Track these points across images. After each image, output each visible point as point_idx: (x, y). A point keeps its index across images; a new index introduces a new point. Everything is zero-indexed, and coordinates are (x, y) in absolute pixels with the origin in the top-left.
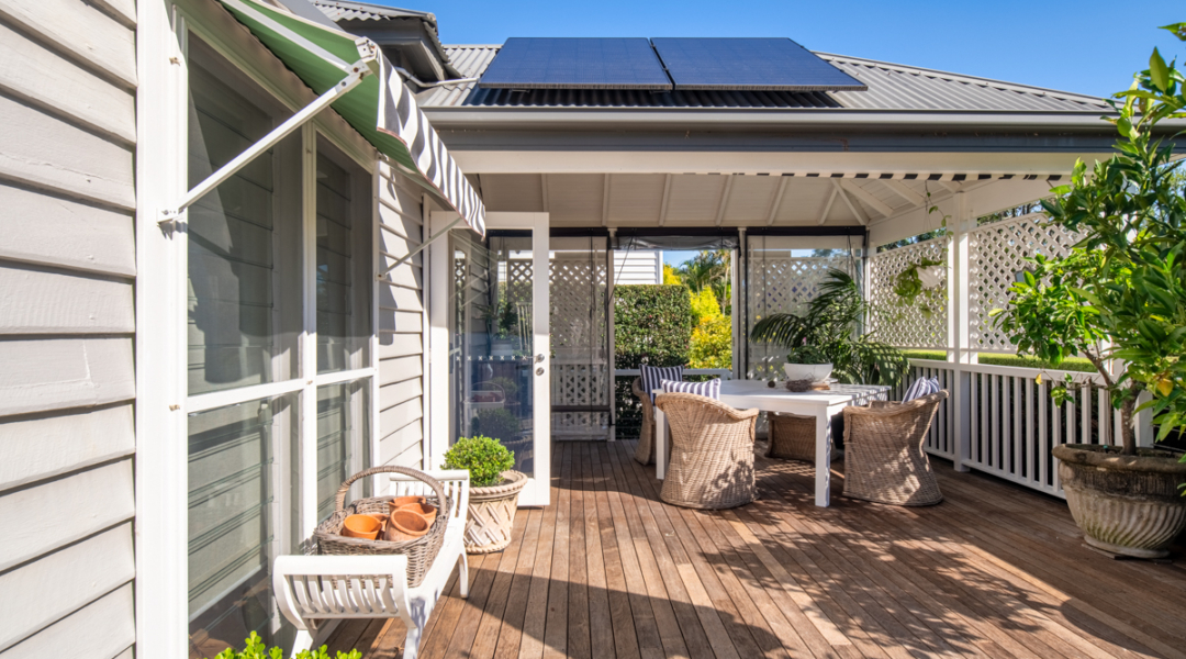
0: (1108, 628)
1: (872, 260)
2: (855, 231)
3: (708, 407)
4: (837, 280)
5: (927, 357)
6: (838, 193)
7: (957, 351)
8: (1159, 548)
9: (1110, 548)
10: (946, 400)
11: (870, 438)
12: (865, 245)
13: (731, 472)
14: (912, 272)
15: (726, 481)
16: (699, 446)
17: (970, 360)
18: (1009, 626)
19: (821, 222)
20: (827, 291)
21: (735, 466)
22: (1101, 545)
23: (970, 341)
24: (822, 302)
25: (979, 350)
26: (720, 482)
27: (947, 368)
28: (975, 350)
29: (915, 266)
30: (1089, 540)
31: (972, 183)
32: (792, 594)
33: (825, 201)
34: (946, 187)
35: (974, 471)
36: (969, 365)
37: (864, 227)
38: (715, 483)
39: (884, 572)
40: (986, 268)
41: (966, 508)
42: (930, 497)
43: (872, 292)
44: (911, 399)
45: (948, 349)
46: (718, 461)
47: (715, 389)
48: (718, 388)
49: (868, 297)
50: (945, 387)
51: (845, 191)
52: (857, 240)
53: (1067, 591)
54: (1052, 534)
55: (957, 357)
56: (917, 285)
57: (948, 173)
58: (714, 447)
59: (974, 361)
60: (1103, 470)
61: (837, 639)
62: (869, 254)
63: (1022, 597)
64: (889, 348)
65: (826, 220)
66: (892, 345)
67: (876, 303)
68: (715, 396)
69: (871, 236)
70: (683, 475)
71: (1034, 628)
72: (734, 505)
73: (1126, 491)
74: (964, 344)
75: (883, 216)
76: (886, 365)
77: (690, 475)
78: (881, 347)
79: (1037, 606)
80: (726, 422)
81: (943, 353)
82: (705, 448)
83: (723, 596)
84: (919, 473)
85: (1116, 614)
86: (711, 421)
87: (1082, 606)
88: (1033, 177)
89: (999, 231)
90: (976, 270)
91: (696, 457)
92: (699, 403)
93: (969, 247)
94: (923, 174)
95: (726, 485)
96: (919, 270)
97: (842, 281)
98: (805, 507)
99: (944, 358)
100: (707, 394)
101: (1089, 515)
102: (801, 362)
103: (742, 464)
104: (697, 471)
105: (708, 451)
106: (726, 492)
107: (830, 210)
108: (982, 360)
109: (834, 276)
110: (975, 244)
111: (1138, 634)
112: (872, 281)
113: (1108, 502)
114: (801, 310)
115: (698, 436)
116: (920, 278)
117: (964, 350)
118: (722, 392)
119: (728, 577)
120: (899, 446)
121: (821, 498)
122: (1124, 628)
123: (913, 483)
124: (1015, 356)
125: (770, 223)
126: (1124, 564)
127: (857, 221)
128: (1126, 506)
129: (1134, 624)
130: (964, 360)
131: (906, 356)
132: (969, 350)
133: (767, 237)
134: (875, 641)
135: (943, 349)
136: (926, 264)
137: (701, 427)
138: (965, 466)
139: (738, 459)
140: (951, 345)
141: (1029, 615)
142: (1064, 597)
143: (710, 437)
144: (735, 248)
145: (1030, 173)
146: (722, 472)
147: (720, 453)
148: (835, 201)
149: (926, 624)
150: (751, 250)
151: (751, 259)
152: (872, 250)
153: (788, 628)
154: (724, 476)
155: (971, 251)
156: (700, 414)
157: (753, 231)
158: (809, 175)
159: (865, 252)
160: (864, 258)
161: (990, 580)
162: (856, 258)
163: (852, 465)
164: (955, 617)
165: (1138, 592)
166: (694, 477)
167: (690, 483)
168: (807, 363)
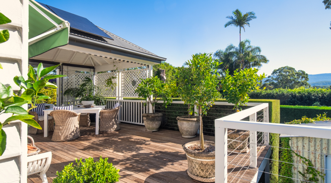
0: (157, 141)
1: (96, 75)
2: (92, 68)
3: (69, 113)
4: (87, 80)
5: (110, 99)
6: (89, 58)
7: (119, 97)
8: (157, 129)
9: (151, 130)
10: (121, 107)
11: (106, 117)
12: (94, 71)
13: (74, 131)
14: (110, 79)
15: (74, 133)
16: (66, 124)
17: (121, 99)
18: (146, 145)
19: (83, 64)
20: (84, 82)
21: (75, 129)
22: (150, 130)
23: (122, 95)
24: (84, 85)
25: (124, 97)
26: (72, 134)
27: (116, 101)
28: (123, 97)
29: (111, 78)
30: (148, 130)
31: (121, 61)
32: (108, 151)
33: (85, 59)
34: (117, 61)
35: (122, 123)
36: (121, 100)
37: (94, 67)
38: (71, 134)
39: (120, 142)
40: (125, 80)
41: (125, 129)
42: (119, 128)
43: (96, 83)
44: (115, 108)
45: (116, 97)
46: (72, 127)
47: (71, 108)
48: (72, 107)
49: (95, 84)
50: (121, 105)
51: (91, 57)
52: (92, 70)
53: (150, 138)
54: (141, 131)
55: (119, 98)
56: (111, 82)
57: (118, 59)
58: (70, 124)
59: (122, 99)
60: (151, 117)
61: (122, 154)
62: (95, 74)
63: (144, 140)
64: (103, 97)
65: (85, 64)
66: (103, 96)
67: (97, 86)
68: (71, 110)
69: (96, 69)
70: (61, 133)
71: (149, 144)
72: (76, 138)
73: (154, 120)
74: (120, 95)
75: (100, 65)
76: (103, 101)
77: (63, 133)
78: (101, 97)
79: (148, 141)
80: (74, 117)
81: (115, 98)
82: (68, 124)
83: (93, 155)
84: (116, 124)
85: (157, 139)
86: (70, 117)
87: (152, 139)
88: (139, 64)
89: (128, 72)
90: (123, 80)
91: (65, 127)
92: (67, 112)
93: (121, 75)
94: (113, 58)
95: (74, 134)
96: (112, 79)
97: (89, 80)
98: (94, 135)
99: (115, 99)
100: (69, 109)
101: (148, 125)
102: (87, 100)
103: (77, 128)
104: (65, 131)
105: (68, 125)
106: (74, 136)
107: (86, 62)
108: (124, 99)
109: (86, 78)
110: (123, 74)
111: (161, 141)
112: (96, 80)
113: (151, 122)
114: (78, 87)
115: (65, 121)
116: (112, 81)
117: (120, 97)
118: (73, 109)
119: (91, 152)
120: (113, 118)
121: (97, 133)
122: (159, 141)
123: (115, 126)
124: (138, 98)
125: (69, 63)
126: (154, 133)
127: (92, 65)
128: (154, 123)
129: (160, 140)
130: (120, 99)
131: (106, 99)
132: (121, 97)
133: (69, 67)
134: (129, 153)
135: (115, 97)
136: (113, 78)
137: (67, 119)
138: (120, 122)
139: (76, 127)
140: (117, 96)
141: (148, 143)
142: (150, 139)
143: (69, 121)
144: (59, 69)
145: (139, 63)
146: (73, 131)
147: (72, 125)
148: (88, 59)
149: (134, 148)
150: (64, 70)
151: (64, 72)
152: (96, 73)
153: (112, 155)
154: (73, 132)
155: (122, 76)
156: (67, 115)
157: (64, 64)
158: (100, 56)
159: (94, 73)
160: (94, 75)
161: (139, 139)
162: (92, 74)
163: (102, 124)
164: (138, 146)
165: (158, 136)
166: (65, 133)
167: (64, 134)
168: (89, 101)
